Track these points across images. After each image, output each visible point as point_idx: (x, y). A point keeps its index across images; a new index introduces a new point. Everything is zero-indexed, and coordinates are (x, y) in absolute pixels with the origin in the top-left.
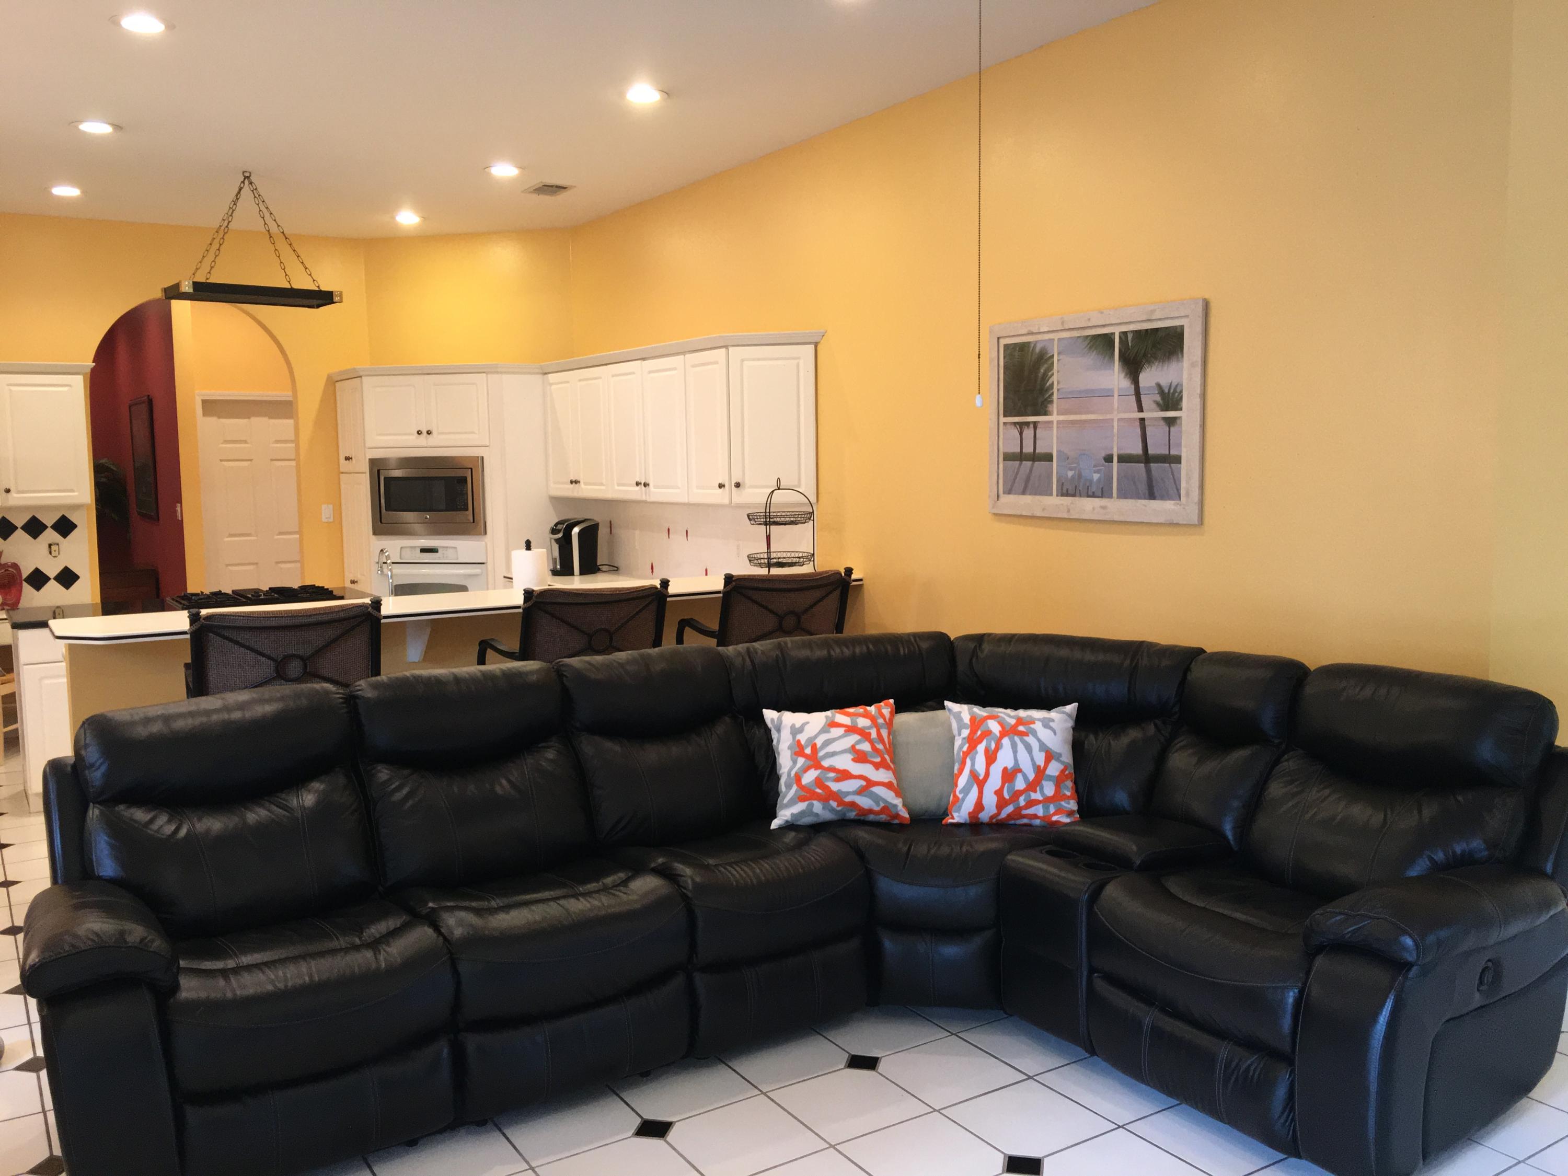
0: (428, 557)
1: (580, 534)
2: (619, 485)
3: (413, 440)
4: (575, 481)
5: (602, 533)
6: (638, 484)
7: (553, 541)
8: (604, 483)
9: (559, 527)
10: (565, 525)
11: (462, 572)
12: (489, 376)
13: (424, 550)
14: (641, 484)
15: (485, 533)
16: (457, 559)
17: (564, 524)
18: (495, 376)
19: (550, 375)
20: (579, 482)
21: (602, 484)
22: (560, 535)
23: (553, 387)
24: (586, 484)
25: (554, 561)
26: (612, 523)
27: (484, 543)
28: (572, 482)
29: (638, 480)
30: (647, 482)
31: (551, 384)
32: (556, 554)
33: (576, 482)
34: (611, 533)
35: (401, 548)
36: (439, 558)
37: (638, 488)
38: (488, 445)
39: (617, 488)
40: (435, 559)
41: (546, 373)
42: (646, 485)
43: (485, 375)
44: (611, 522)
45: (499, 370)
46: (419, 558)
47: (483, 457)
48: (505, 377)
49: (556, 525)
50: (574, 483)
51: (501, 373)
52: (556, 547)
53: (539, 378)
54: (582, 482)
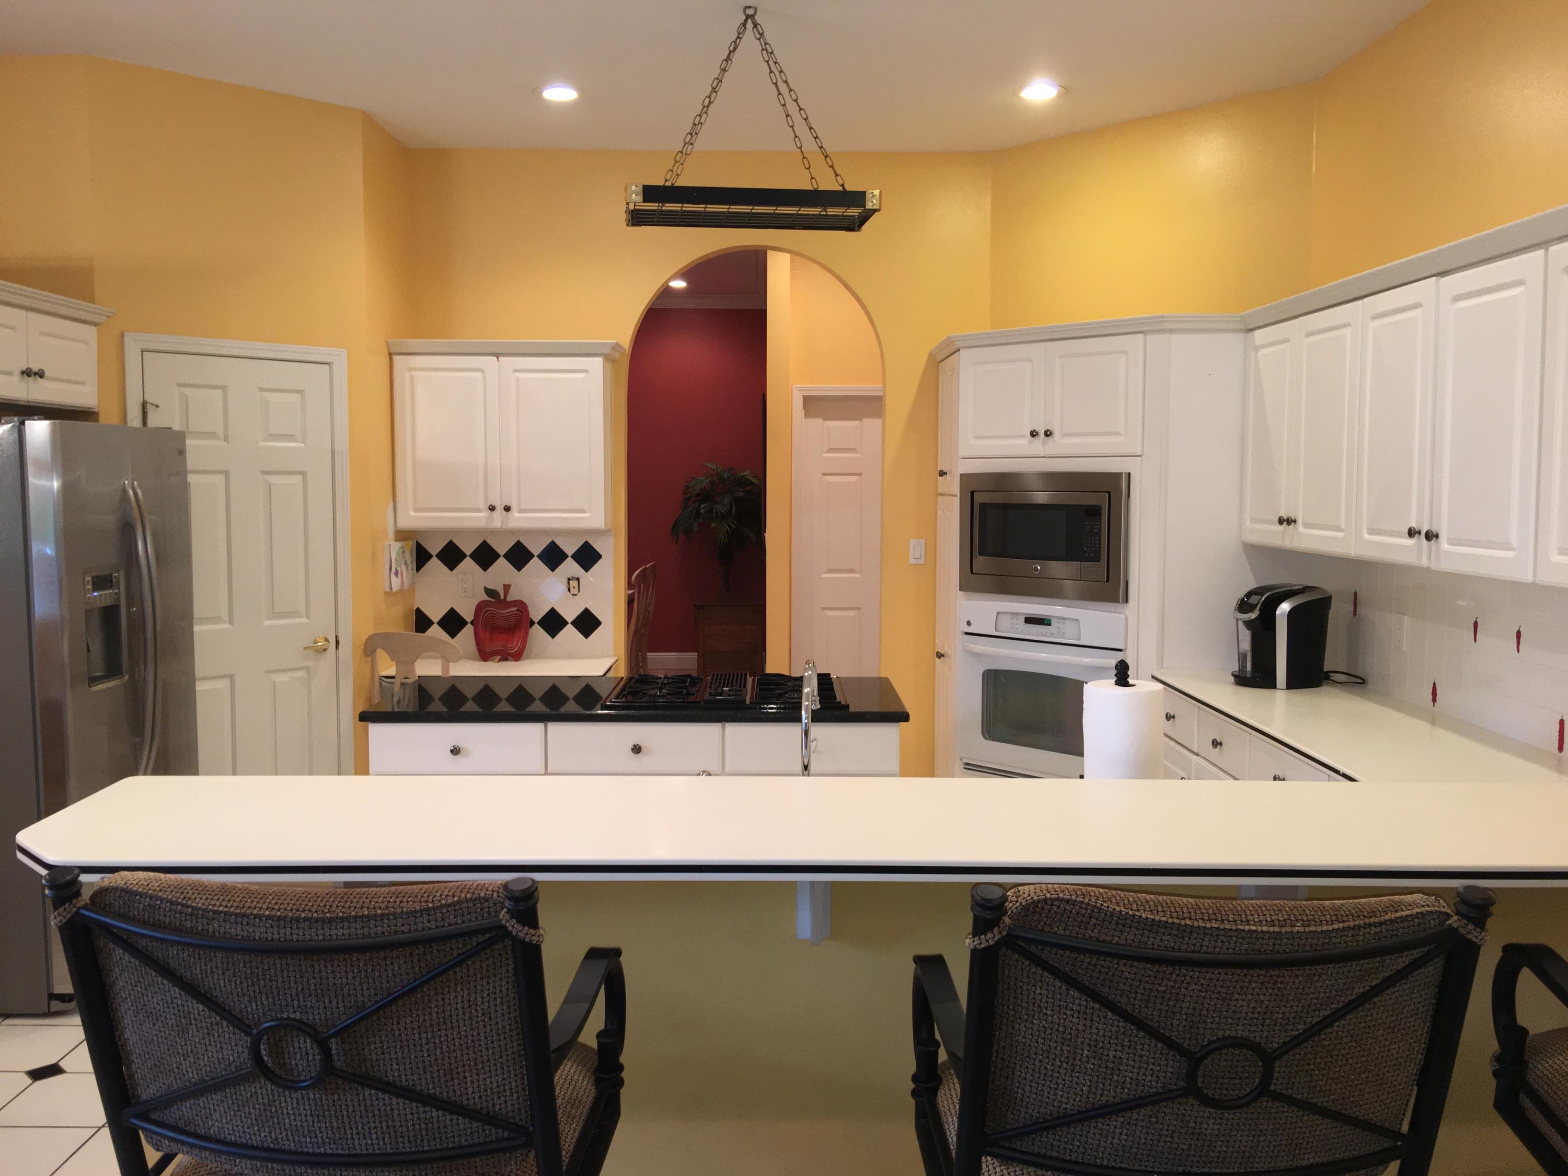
0: (1035, 631)
1: (1291, 614)
2: (1372, 532)
3: (1024, 445)
4: (1288, 519)
5: (1338, 614)
6: (1412, 533)
7: (1241, 624)
8: (1343, 527)
9: (1254, 599)
10: (1265, 596)
11: (1087, 661)
12: (1149, 337)
13: (1030, 620)
14: (1419, 533)
15: (1126, 600)
16: (1079, 639)
17: (1262, 595)
18: (1160, 338)
19: (1257, 333)
20: (1295, 521)
21: (1338, 529)
22: (1253, 615)
23: (1262, 352)
24: (1307, 525)
25: (1242, 658)
26: (1358, 596)
27: (1122, 616)
28: (1281, 521)
29: (1414, 524)
30: (1434, 530)
31: (1257, 348)
32: (1246, 645)
33: (1290, 521)
34: (1355, 614)
35: (998, 613)
36: (1052, 634)
37: (1411, 542)
38: (1139, 453)
39: (1366, 536)
40: (1045, 636)
41: (1251, 330)
42: (1431, 536)
43: (1141, 335)
44: (1355, 594)
45: (1167, 326)
46: (1022, 632)
47: (1129, 474)
48: (1176, 337)
49: (1249, 594)
50: (1285, 523)
51: (1171, 331)
52: (1246, 637)
53: (1236, 340)
54: (1300, 522)
